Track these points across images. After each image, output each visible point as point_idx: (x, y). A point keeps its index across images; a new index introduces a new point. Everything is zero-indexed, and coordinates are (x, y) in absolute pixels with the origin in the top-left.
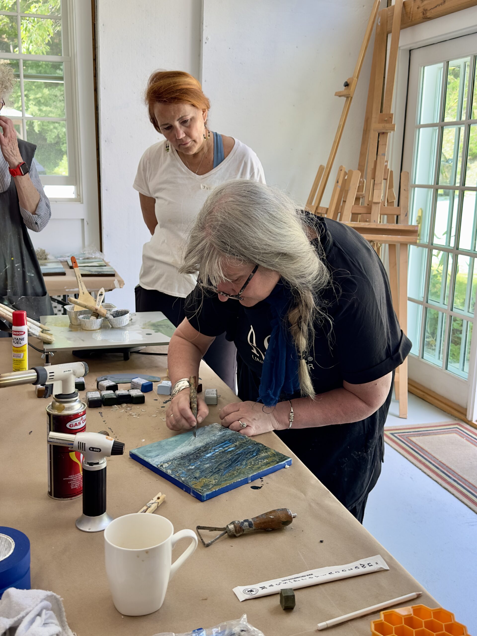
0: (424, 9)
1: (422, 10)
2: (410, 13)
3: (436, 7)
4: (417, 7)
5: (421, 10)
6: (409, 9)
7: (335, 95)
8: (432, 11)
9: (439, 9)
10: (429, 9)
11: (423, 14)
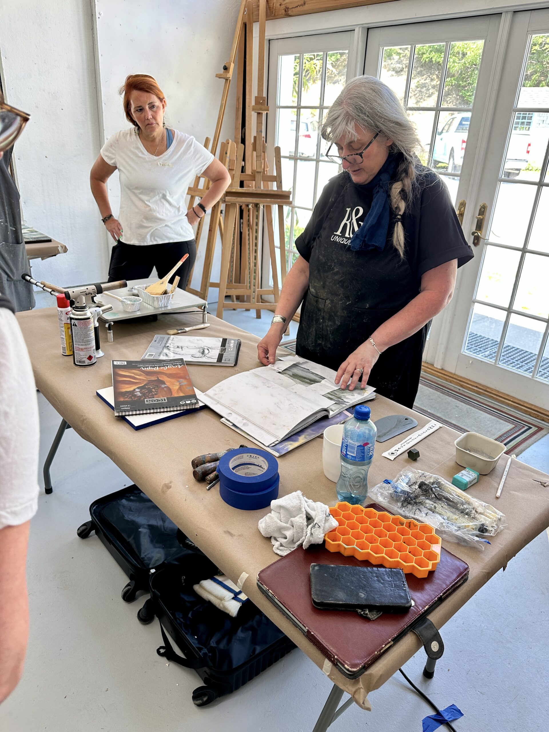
0: (286, 7)
1: (285, 8)
2: (273, 9)
3: (297, 7)
4: (280, 4)
5: (283, 7)
6: (272, 4)
7: (216, 77)
8: (293, 10)
9: (299, 9)
10: (290, 7)
11: (286, 11)
